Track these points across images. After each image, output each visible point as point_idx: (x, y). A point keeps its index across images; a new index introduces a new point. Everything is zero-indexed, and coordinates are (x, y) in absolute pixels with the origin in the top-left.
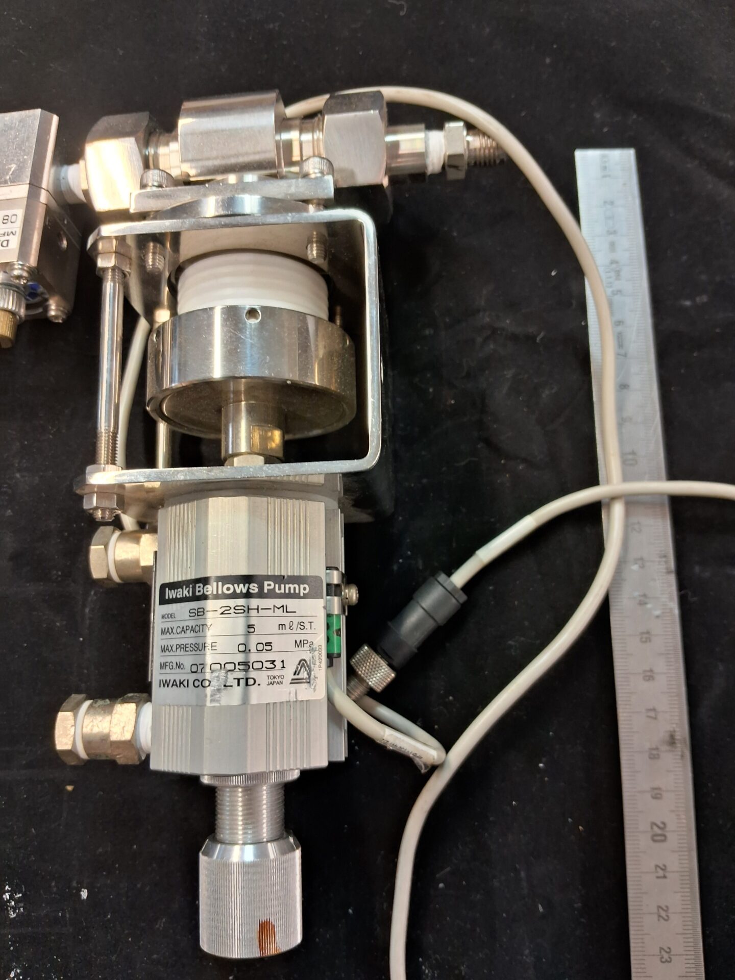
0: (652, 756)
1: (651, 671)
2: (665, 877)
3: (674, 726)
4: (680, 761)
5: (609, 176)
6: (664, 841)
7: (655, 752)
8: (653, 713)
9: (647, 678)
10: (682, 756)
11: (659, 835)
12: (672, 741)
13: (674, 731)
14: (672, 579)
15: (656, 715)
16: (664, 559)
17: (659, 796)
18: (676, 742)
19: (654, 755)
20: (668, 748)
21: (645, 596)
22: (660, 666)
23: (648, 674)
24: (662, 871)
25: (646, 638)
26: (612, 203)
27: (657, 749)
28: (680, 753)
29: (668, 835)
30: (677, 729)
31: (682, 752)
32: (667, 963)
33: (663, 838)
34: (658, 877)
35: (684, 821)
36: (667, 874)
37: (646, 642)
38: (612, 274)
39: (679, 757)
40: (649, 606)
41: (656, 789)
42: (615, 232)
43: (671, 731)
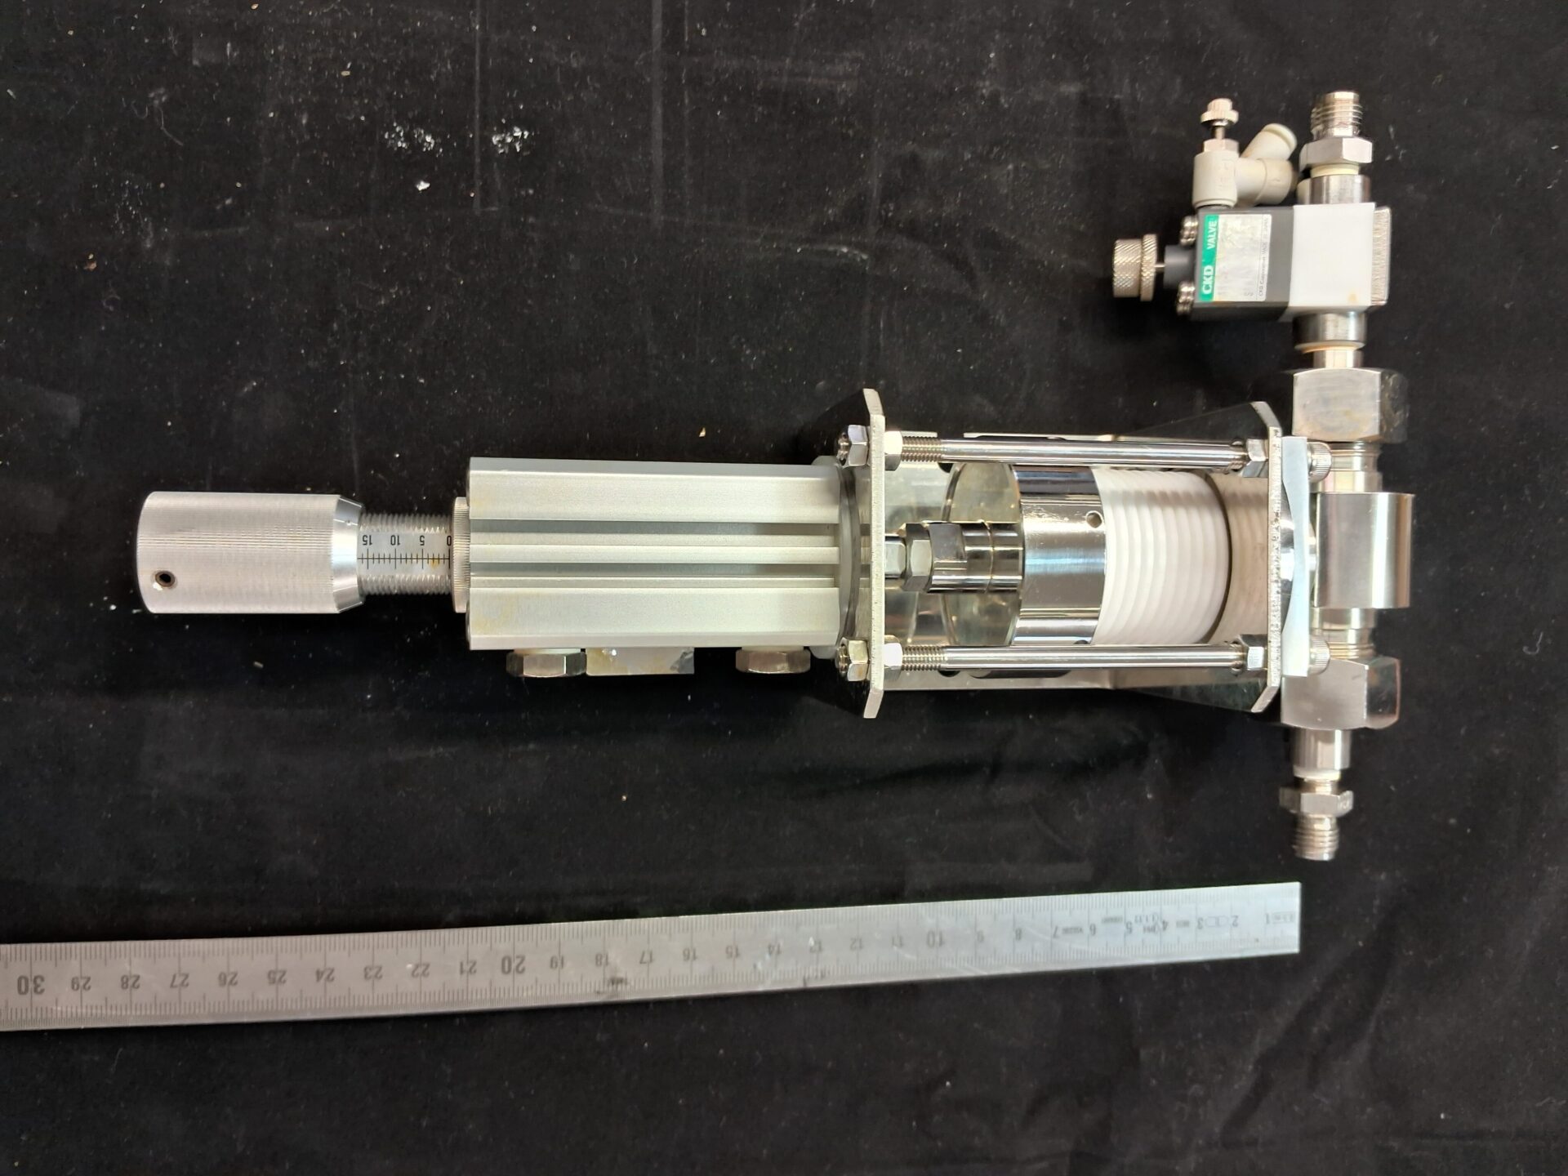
0: (599, 958)
1: (695, 958)
2: (462, 972)
3: (633, 983)
4: (592, 990)
5: (1268, 922)
6: (503, 971)
7: (604, 960)
8: (646, 959)
9: (687, 952)
10: (598, 993)
11: (510, 965)
12: (615, 981)
13: (626, 984)
14: (797, 985)
15: (645, 963)
16: (819, 975)
17: (554, 965)
18: (615, 986)
19: (600, 959)
20: (608, 976)
21: (779, 952)
22: (700, 968)
23: (691, 954)
24: (469, 969)
25: (731, 953)
26: (1235, 925)
27: (607, 963)
28: (602, 990)
29: (510, 977)
30: (628, 987)
31: (604, 993)
32: (363, 974)
33: (506, 970)
34: (462, 965)
35: (525, 994)
36: (465, 975)
37: (727, 952)
38: (1151, 924)
39: (597, 989)
40: (767, 956)
41: (562, 963)
42: (1200, 927)
43: (626, 979)
